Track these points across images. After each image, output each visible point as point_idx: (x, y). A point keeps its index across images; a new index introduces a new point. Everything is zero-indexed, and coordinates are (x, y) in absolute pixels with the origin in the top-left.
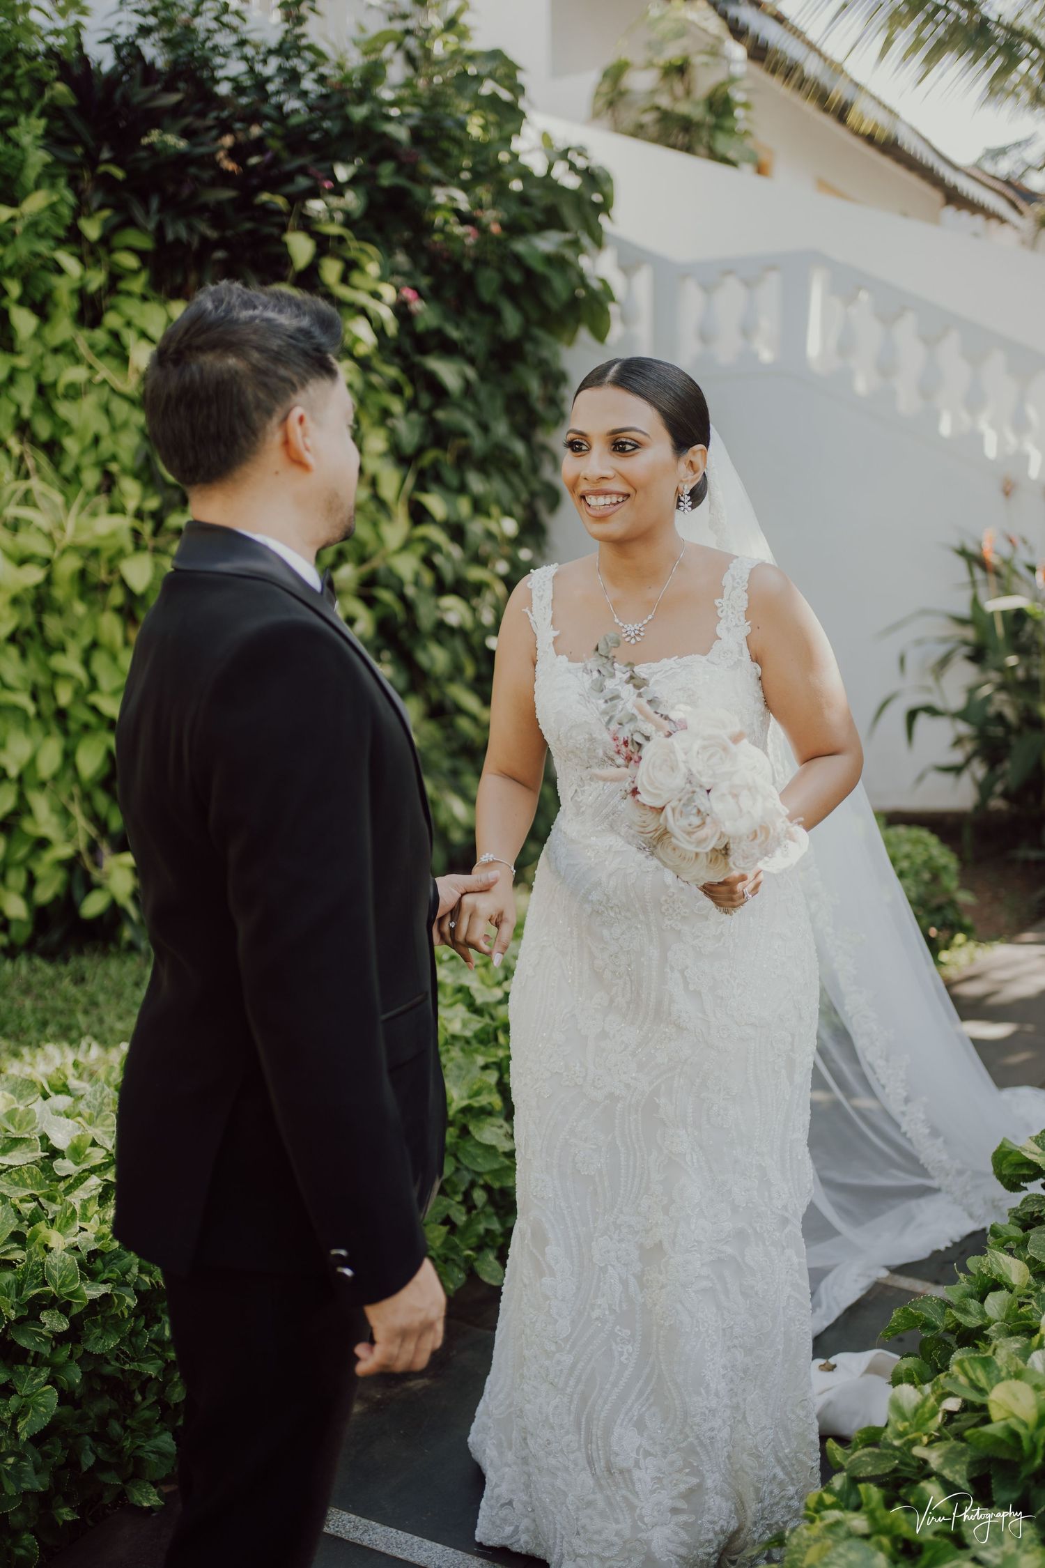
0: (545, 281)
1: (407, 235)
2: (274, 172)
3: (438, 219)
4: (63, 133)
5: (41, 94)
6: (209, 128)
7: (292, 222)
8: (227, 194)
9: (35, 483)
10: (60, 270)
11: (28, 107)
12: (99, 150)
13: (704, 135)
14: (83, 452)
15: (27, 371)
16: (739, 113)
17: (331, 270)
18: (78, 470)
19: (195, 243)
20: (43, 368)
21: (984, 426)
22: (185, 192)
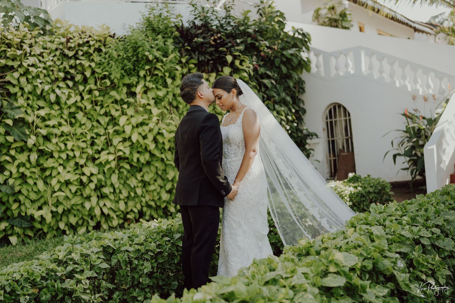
0: (292, 60)
1: (256, 53)
2: (223, 43)
3: (262, 49)
4: (178, 42)
5: (172, 34)
6: (208, 36)
7: (228, 53)
8: (212, 49)
9: (173, 115)
10: (177, 70)
11: (170, 37)
12: (185, 44)
13: (340, 22)
14: (183, 108)
15: (171, 91)
16: (348, 16)
17: (237, 63)
18: (183, 112)
19: (206, 60)
20: (174, 91)
21: (407, 83)
22: (204, 50)
